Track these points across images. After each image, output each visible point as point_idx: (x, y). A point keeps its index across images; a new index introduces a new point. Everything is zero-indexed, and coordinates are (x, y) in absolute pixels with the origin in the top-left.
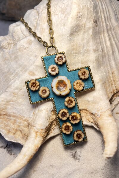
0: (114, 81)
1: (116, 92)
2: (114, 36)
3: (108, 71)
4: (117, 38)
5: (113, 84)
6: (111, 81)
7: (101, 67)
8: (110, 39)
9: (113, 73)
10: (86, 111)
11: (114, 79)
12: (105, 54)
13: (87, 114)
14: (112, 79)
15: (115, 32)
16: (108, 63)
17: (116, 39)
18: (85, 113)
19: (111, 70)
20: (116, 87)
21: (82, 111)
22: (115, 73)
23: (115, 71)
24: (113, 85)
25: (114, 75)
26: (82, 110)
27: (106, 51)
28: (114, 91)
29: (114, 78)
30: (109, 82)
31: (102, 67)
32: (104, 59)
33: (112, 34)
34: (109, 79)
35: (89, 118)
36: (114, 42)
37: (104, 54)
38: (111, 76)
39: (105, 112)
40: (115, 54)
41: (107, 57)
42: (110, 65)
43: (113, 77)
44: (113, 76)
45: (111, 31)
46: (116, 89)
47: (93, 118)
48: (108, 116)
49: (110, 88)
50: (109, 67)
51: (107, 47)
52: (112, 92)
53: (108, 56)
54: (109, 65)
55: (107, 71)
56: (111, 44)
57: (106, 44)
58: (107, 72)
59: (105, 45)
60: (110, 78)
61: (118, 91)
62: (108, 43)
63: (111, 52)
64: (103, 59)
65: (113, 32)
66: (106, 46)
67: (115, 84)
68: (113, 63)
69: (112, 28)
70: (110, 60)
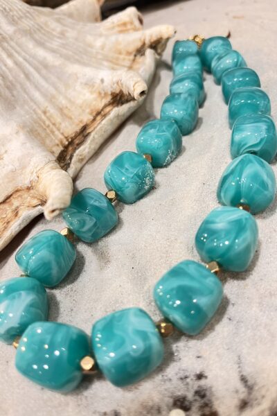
0: (54, 124)
1: (67, 143)
2: (18, 49)
3: (34, 110)
4: (25, 52)
5: (55, 129)
6: (48, 126)
7: (15, 108)
8: (10, 55)
9: (45, 113)
10: (19, 194)
11: (53, 122)
12: (11, 82)
13: (23, 197)
14: (47, 123)
15: (17, 43)
16: (26, 96)
17: (23, 54)
18: (20, 198)
19: (39, 108)
20: (62, 134)
21: (11, 198)
22: (49, 111)
23: (47, 107)
24: (57, 133)
25: (48, 114)
26: (11, 195)
27: (11, 78)
28: (61, 142)
29: (52, 119)
30: (45, 129)
31: (18, 108)
32: (15, 93)
33: (11, 46)
34: (42, 124)
35: (29, 202)
36: (21, 59)
37: (9, 84)
38: (43, 117)
39: (42, 168)
40: (33, 77)
41: (18, 86)
42: (32, 100)
43: (49, 119)
44: (47, 118)
45: (7, 43)
46: (66, 138)
47: (33, 197)
48: (49, 170)
49: (52, 139)
50: (32, 104)
51: (10, 70)
52: (58, 145)
53: (20, 84)
54: (29, 100)
55: (32, 111)
56: (16, 63)
57: (6, 65)
58: (31, 113)
59: (4, 68)
60: (44, 123)
61: (70, 140)
62: (10, 62)
63: (22, 76)
64: (11, 93)
65: (12, 43)
66: (8, 68)
67: (59, 130)
68: (37, 95)
69: (7, 36)
70: (27, 90)
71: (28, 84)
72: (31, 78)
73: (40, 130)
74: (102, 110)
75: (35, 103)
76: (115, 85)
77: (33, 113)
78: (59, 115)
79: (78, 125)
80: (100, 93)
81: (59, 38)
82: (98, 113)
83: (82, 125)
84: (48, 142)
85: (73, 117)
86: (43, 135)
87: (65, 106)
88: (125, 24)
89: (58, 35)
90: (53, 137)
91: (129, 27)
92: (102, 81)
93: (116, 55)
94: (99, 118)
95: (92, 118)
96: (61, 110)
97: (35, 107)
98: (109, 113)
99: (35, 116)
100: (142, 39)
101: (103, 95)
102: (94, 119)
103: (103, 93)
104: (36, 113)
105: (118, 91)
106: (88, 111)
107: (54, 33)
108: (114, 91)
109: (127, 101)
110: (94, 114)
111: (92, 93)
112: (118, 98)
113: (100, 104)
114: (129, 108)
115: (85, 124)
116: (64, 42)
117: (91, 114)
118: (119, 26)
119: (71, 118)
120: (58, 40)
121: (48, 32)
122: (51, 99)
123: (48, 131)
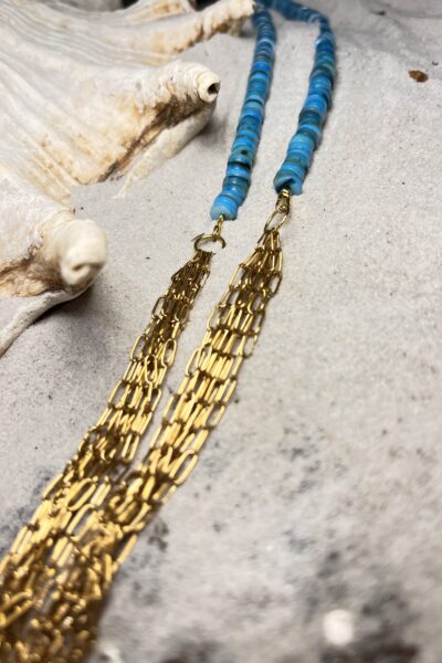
71: (10, 98)
72: (16, 89)
73: (36, 172)
74: (142, 136)
75: (25, 129)
76: (163, 89)
77: (23, 145)
78: (68, 148)
79: (102, 163)
80: (136, 109)
81: (58, 32)
82: (136, 143)
83: (109, 164)
84: (52, 190)
85: (93, 152)
86: (43, 179)
87: (77, 134)
88: (166, 8)
89: (55, 28)
90: (60, 184)
91: (173, 11)
92: (139, 86)
93: (156, 55)
94: (137, 150)
95: (125, 151)
96: (71, 141)
97: (25, 135)
98: (153, 140)
99: (26, 151)
100: (199, 27)
101: (141, 111)
102: (130, 153)
103: (141, 106)
104: (29, 147)
105: (167, 99)
106: (117, 140)
107: (49, 25)
108: (159, 101)
109: (184, 117)
110: (129, 144)
111: (122, 110)
112: (169, 112)
113: (137, 128)
114: (189, 128)
115: (113, 161)
116: (67, 37)
117: (123, 145)
118: (156, 11)
119: (89, 153)
120: (57, 35)
121: (38, 24)
122: (53, 123)
123: (51, 174)
